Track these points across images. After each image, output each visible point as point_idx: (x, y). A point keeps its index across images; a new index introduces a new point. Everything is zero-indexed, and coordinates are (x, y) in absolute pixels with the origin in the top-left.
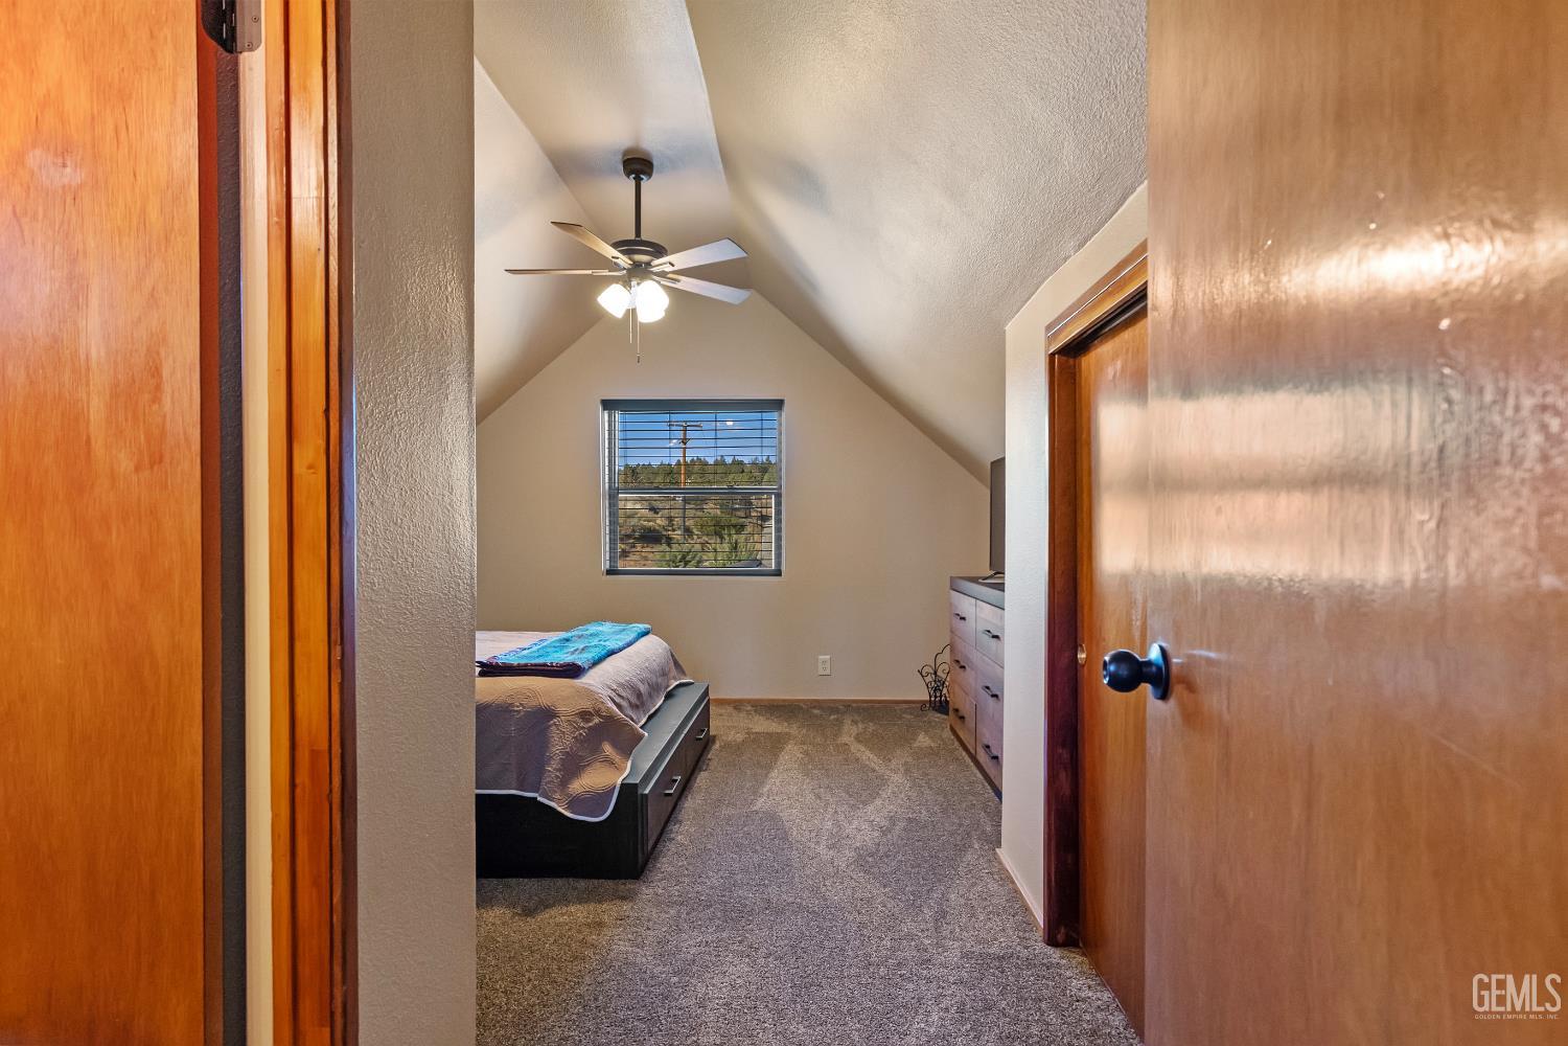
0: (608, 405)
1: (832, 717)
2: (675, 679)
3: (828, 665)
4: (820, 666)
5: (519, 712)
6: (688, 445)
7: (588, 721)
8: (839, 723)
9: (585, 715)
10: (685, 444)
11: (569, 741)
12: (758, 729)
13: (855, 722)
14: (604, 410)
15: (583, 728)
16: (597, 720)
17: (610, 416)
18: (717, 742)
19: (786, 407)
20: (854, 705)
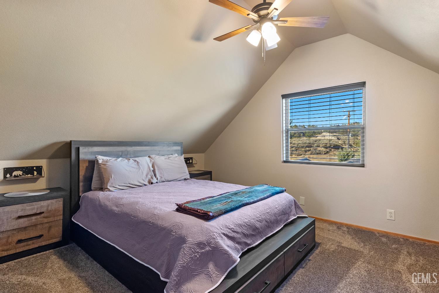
0: (284, 96)
1: (394, 246)
2: (294, 215)
3: (393, 215)
4: (388, 215)
5: (173, 235)
6: (350, 118)
7: (203, 248)
8: (398, 252)
9: (201, 245)
10: (349, 117)
11: (187, 259)
12: (345, 244)
13: (410, 254)
14: (283, 98)
15: (198, 252)
16: (208, 248)
17: (286, 101)
18: (319, 248)
19: (367, 85)
20: (411, 240)
